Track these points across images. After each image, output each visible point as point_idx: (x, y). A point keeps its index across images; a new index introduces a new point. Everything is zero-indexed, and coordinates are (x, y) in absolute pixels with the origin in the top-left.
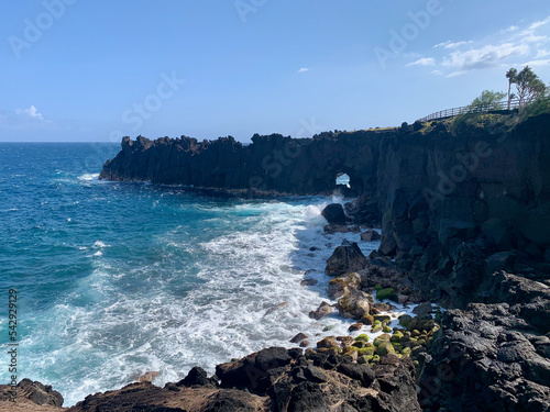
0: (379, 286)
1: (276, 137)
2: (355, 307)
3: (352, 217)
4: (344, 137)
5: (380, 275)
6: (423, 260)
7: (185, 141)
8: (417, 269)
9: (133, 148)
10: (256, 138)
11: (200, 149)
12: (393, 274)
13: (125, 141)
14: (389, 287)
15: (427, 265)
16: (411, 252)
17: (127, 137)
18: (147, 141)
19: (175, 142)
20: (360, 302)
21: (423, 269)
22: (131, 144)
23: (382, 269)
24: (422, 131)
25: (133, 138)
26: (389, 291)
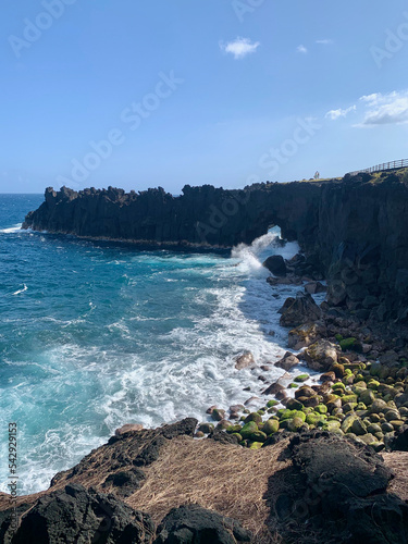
0: (339, 336)
1: (207, 189)
2: (324, 356)
3: (292, 269)
4: (277, 188)
5: (337, 325)
6: (381, 310)
7: (112, 192)
8: (374, 319)
9: (57, 199)
10: (187, 189)
11: (127, 200)
12: (351, 324)
13: (49, 192)
14: (350, 336)
15: (385, 315)
16: (364, 302)
17: (50, 188)
18: (71, 192)
19: (102, 193)
20: (328, 352)
21: (381, 318)
22: (54, 195)
23: (339, 319)
24: (372, 182)
25: (57, 189)
26: (352, 340)
